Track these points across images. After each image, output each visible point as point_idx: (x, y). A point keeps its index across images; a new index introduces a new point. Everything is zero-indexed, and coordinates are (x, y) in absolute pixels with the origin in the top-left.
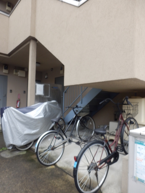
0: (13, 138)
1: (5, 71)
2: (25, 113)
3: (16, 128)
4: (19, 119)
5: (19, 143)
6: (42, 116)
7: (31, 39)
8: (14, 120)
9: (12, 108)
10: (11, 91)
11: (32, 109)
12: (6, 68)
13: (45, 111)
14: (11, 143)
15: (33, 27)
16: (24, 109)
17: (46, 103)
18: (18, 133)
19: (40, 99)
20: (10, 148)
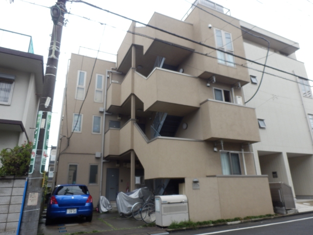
0: (122, 209)
1: (117, 165)
2: (128, 195)
3: (124, 203)
4: (125, 198)
5: (125, 212)
6: (137, 197)
7: (132, 150)
8: (123, 199)
9: (122, 192)
10: (122, 181)
11: (132, 193)
12: (118, 163)
13: (140, 194)
14: (122, 211)
15: (132, 144)
16: (128, 193)
17: (140, 189)
18: (125, 206)
19: (138, 186)
20: (121, 215)
